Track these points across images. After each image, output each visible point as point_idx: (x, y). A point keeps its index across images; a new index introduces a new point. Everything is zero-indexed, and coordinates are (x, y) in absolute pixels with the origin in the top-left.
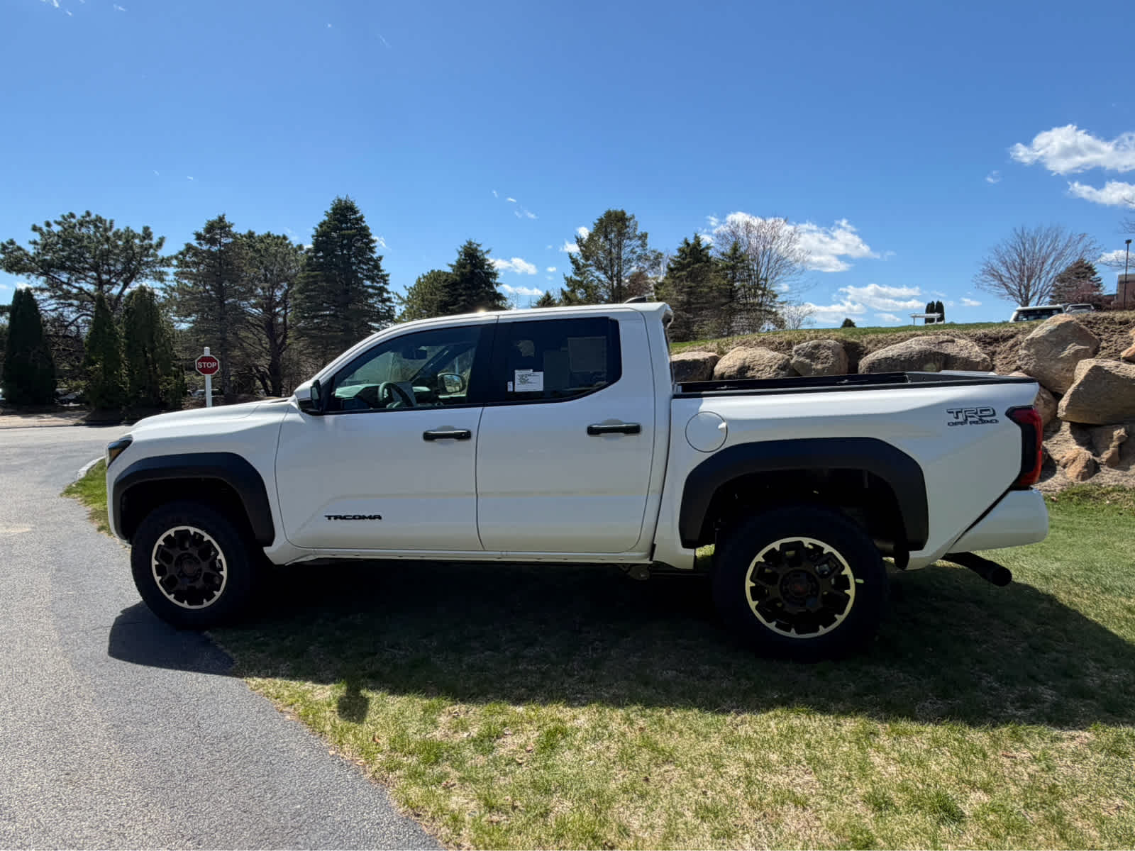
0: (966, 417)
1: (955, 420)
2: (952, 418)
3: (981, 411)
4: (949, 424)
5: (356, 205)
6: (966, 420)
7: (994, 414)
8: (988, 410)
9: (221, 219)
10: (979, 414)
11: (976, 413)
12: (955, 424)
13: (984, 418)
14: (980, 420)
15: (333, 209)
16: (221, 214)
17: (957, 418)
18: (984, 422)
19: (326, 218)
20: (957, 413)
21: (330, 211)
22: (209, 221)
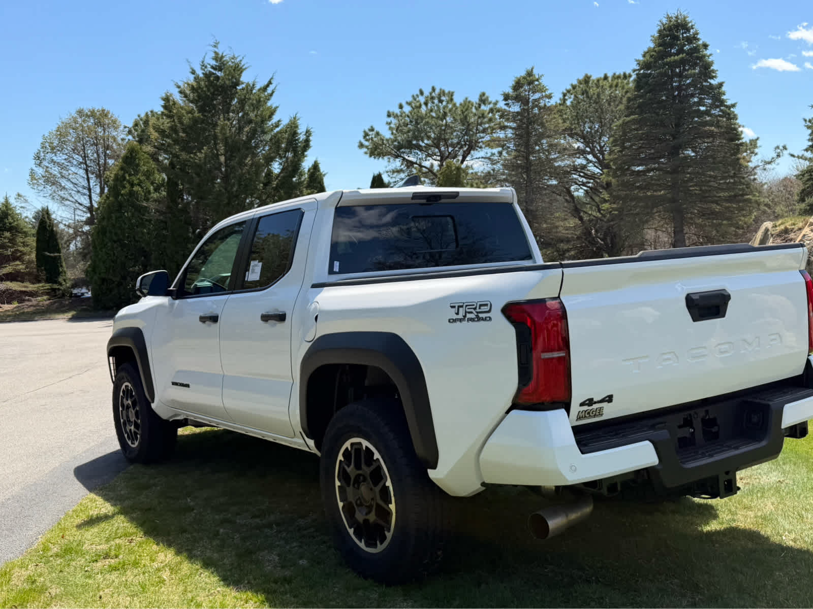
0: (466, 312)
1: (455, 317)
2: (452, 314)
3: (481, 305)
4: (449, 321)
5: (688, 19)
6: (465, 316)
7: (489, 311)
8: (486, 305)
9: (530, 74)
10: (478, 310)
11: (475, 309)
12: (455, 321)
13: (481, 315)
14: (477, 316)
15: (660, 31)
16: (529, 68)
17: (457, 314)
18: (479, 319)
19: (652, 45)
20: (459, 307)
21: (657, 35)
22: (517, 78)
